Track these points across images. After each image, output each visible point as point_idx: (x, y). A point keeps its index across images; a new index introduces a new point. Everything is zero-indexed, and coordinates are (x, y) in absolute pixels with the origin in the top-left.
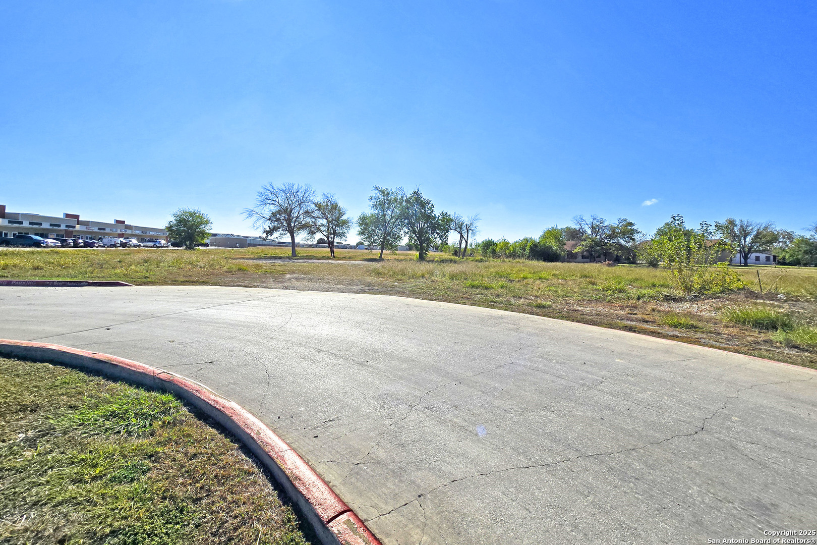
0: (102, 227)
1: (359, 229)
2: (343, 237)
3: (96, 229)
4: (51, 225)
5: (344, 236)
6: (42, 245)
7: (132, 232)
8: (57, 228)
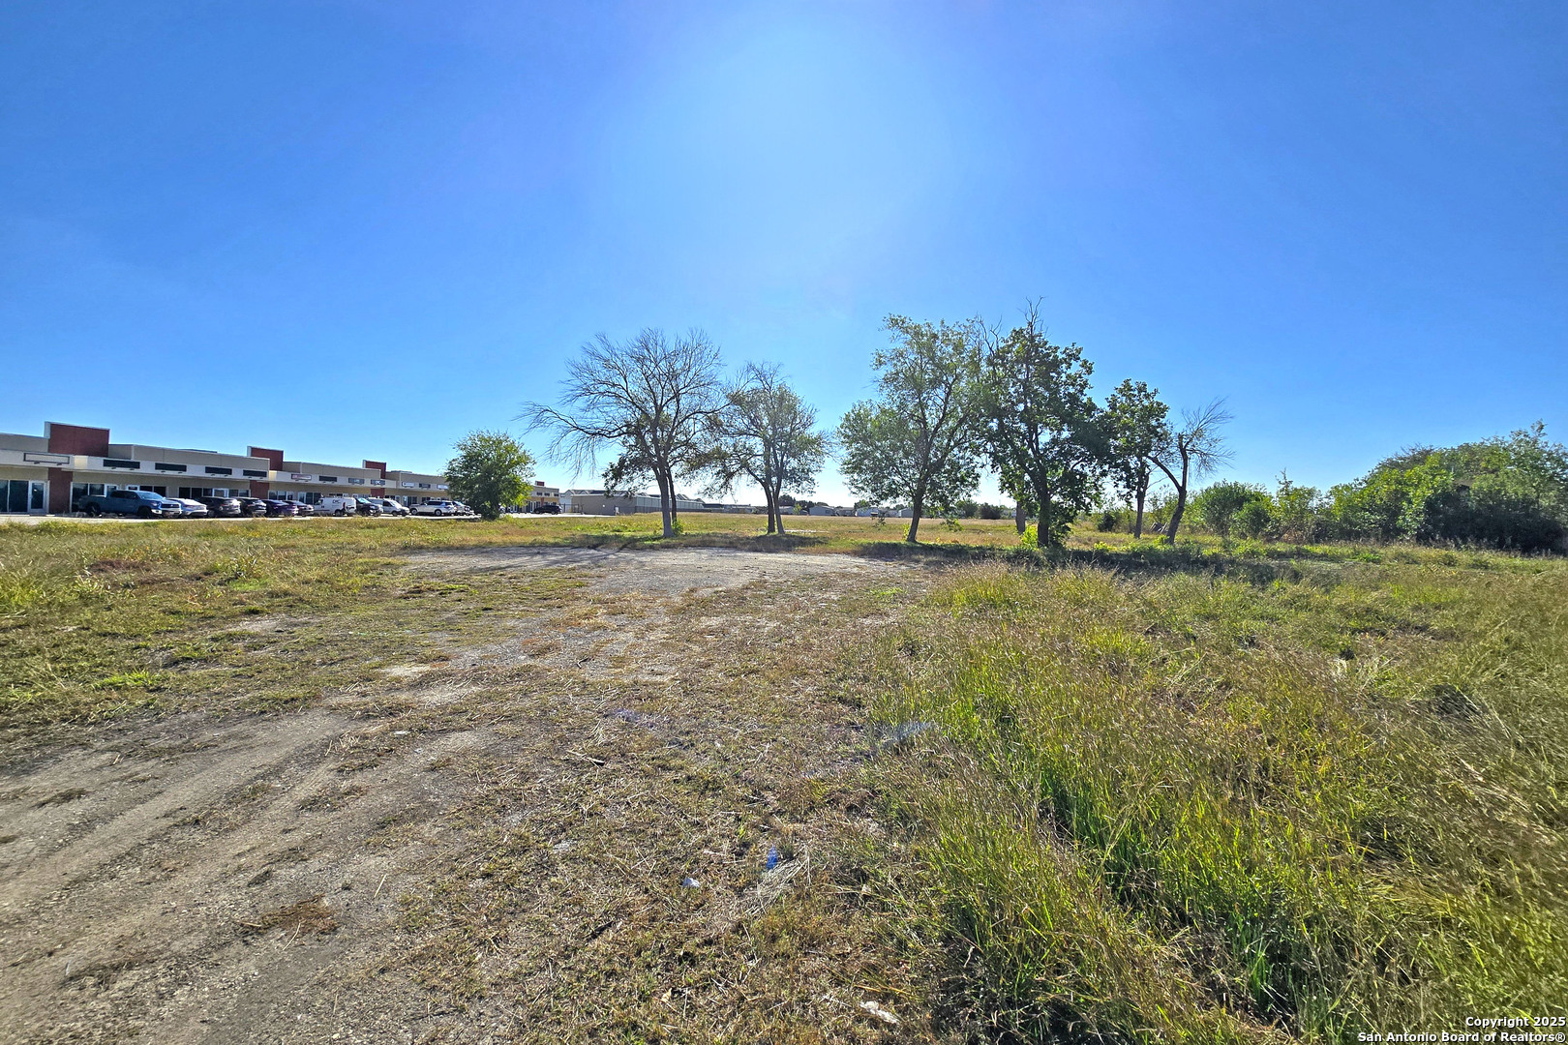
0: (329, 475)
1: (844, 453)
2: (805, 483)
3: (315, 480)
4: (209, 470)
5: (806, 479)
6: (154, 511)
7: (397, 484)
8: (222, 476)
